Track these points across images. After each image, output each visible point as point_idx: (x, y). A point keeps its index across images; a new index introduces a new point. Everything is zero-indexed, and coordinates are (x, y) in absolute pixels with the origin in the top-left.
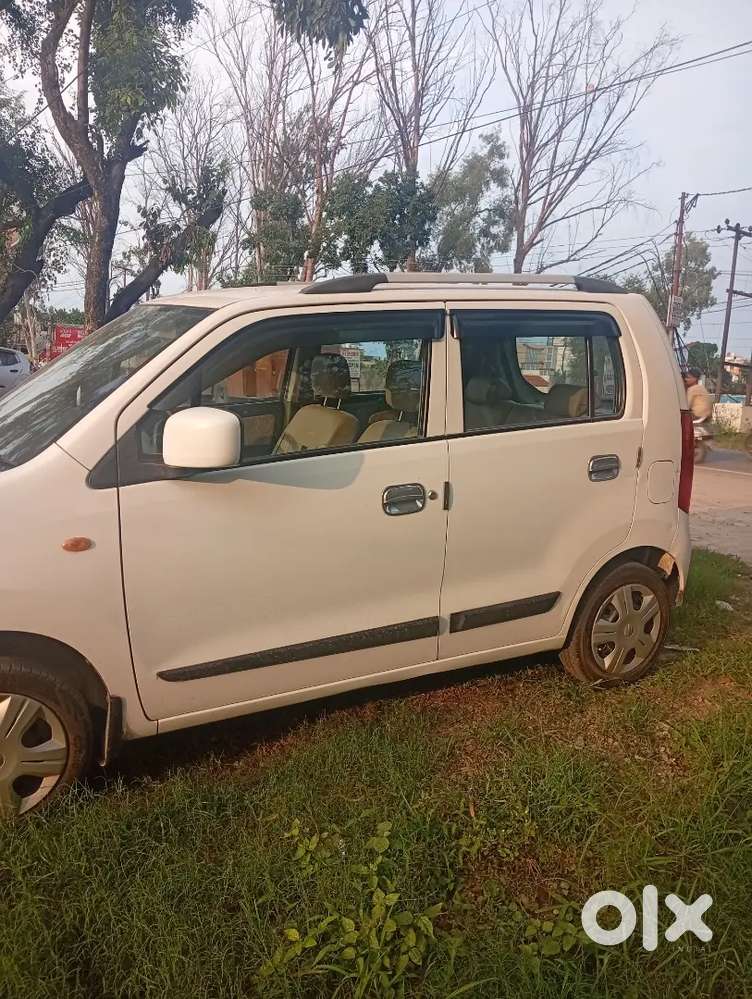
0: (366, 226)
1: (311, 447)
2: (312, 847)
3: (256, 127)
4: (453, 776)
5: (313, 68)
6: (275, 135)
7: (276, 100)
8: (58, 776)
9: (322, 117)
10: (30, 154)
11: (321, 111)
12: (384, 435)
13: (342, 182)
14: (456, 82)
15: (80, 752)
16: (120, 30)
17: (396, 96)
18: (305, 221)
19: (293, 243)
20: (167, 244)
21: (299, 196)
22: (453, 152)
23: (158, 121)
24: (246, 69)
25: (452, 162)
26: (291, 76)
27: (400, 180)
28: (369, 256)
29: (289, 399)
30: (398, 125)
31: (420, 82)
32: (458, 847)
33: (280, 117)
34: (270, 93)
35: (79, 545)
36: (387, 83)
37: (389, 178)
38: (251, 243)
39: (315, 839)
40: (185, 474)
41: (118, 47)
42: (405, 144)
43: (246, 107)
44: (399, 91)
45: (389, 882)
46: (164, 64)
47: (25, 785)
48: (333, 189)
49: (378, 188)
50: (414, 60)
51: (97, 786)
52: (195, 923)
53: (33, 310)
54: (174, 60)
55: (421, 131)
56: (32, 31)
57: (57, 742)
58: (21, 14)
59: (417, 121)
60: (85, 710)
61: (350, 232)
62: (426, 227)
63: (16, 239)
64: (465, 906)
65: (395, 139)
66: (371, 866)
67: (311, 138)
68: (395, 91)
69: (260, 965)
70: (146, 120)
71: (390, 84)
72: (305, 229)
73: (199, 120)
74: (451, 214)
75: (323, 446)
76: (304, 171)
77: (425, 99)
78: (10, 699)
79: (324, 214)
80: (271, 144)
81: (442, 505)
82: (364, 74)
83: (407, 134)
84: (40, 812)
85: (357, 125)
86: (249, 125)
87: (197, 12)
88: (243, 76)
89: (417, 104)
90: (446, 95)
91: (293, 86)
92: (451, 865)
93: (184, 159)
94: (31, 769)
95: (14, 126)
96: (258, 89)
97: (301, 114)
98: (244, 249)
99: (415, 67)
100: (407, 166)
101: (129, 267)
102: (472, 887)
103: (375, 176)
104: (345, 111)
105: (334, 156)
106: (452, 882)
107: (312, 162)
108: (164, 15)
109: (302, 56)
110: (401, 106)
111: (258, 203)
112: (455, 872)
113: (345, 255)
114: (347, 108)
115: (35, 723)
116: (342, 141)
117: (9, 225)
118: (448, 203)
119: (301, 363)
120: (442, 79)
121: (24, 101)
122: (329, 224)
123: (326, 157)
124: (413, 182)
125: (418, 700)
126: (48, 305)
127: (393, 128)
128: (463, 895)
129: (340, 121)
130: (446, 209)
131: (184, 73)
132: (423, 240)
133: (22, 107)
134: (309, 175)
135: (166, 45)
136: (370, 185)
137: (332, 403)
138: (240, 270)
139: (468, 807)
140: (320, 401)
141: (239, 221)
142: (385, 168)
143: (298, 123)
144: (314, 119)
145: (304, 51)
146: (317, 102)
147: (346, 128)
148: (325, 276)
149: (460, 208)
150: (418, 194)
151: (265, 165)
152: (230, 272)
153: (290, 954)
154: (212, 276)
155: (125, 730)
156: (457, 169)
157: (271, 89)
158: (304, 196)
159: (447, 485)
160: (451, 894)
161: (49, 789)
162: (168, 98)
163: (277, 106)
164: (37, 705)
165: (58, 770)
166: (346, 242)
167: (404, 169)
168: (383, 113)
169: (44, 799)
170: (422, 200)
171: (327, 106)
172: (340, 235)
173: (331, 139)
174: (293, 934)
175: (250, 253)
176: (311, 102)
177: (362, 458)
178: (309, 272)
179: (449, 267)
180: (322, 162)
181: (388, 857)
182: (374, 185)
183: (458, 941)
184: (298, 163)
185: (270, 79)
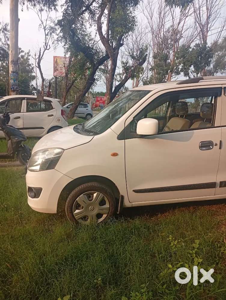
0: (189, 61)
1: (175, 130)
2: (175, 243)
3: (155, 33)
4: (218, 230)
5: (173, 14)
6: (161, 35)
7: (161, 25)
8: (107, 215)
9: (176, 28)
10: (92, 48)
11: (175, 27)
12: (199, 126)
13: (182, 48)
14: (222, 12)
15: (113, 209)
16: (119, 11)
17: (200, 19)
18: (169, 61)
19: (165, 68)
20: (130, 72)
21: (168, 53)
22: (219, 35)
23: (128, 36)
24: (152, 16)
25: (219, 38)
26: (166, 17)
27: (201, 46)
28: (190, 70)
29: (168, 116)
30: (201, 28)
31: (209, 13)
32: (220, 250)
33: (162, 30)
34: (159, 23)
35: (115, 155)
36: (197, 16)
37: (197, 45)
38: (152, 69)
39: (176, 241)
40: (142, 136)
41: (118, 16)
42: (203, 34)
43: (152, 28)
44: (201, 17)
45: (198, 256)
46: (130, 19)
47: (99, 216)
48: (178, 50)
49: (193, 49)
50: (207, 7)
51: (117, 218)
52: (143, 258)
53: (91, 92)
54: (133, 17)
55: (208, 29)
56: (94, 14)
57: (107, 205)
58: (91, 10)
59: (207, 26)
60: (114, 198)
61: (184, 63)
62: (209, 60)
63: (88, 72)
64: (222, 268)
65: (199, 33)
66: (193, 251)
67: (172, 35)
68: (200, 17)
69: (161, 272)
70: (125, 36)
71: (198, 16)
72: (169, 63)
73: (138, 33)
74: (218, 55)
75: (179, 129)
76: (169, 45)
77: (210, 19)
78: (97, 193)
79: (175, 58)
80: (159, 38)
81: (219, 148)
82: (189, 14)
83: (204, 30)
84: (103, 223)
85: (187, 30)
86: (153, 33)
87: (140, 2)
88: (151, 19)
89: (207, 21)
90: (218, 16)
91: (167, 19)
92: (218, 255)
93: (133, 45)
94: (101, 212)
95: (88, 41)
96: (156, 22)
97: (169, 28)
98: (150, 71)
99: (207, 9)
100: (203, 41)
101: (117, 79)
102: (224, 263)
103: (192, 45)
104: (183, 26)
105: (179, 40)
106: (218, 260)
107: (172, 43)
108: (130, 4)
109: (170, 10)
110: (202, 22)
111: (155, 57)
112: (219, 257)
113: (182, 71)
114: (184, 25)
115: (102, 200)
116: (182, 35)
117: (86, 69)
118: (217, 52)
119: (172, 105)
120: (216, 11)
121: (91, 34)
122: (177, 62)
123: (177, 41)
124: (205, 46)
125: (207, 207)
126: (94, 91)
127: (199, 29)
128: (221, 265)
129: (182, 29)
130: (216, 54)
131: (136, 21)
132: (208, 64)
133: (91, 36)
134: (171, 47)
135: (131, 13)
136: (191, 48)
137: (182, 116)
138: (149, 77)
139: (224, 240)
140: (178, 116)
141: (149, 63)
142: (196, 42)
143: (168, 31)
144: (173, 29)
145: (170, 9)
146: (174, 24)
147: (183, 31)
148: (175, 77)
149: (221, 53)
150: (207, 50)
151: (157, 45)
152: (145, 78)
153: (169, 271)
154: (140, 80)
155: (124, 204)
156: (220, 41)
157: (160, 22)
158: (169, 53)
159: (221, 141)
160: (217, 264)
161: (105, 218)
162: (131, 29)
163: (162, 27)
164: (103, 195)
165: (107, 213)
166: (182, 66)
167: (202, 42)
168: (196, 25)
169: (104, 220)
170: (208, 51)
171: (177, 25)
172: (180, 64)
173: (178, 35)
174: (170, 266)
175: (152, 72)
176: (172, 24)
177: (193, 133)
178: (170, 76)
179: (217, 72)
180: (175, 42)
181: (198, 249)
182: (192, 48)
183: (220, 276)
184: (168, 43)
185: (160, 18)
